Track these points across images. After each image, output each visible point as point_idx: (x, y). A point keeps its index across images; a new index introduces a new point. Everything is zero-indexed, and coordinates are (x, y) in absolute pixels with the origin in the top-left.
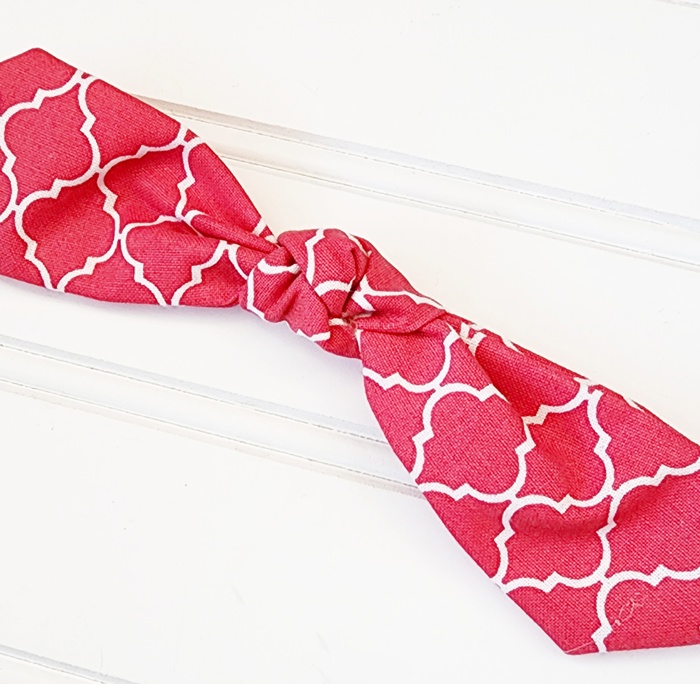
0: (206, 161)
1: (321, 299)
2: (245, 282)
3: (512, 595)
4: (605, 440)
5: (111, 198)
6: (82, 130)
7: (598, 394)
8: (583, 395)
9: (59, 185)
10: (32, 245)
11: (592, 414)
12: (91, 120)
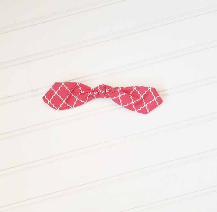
0: (82, 85)
1: (103, 93)
2: (94, 96)
3: (137, 112)
4: (139, 92)
5: (72, 94)
7: (135, 88)
8: (134, 89)
9: (67, 96)
10: (68, 104)
11: (136, 90)
12: (67, 88)
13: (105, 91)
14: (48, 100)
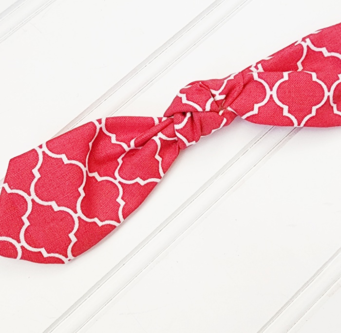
0: (114, 124)
1: (211, 111)
4: (324, 50)
5: (96, 175)
6: (65, 163)
7: (308, 40)
8: (305, 45)
9: (81, 190)
10: (96, 220)
11: (313, 47)
12: (63, 157)
13: (212, 100)
14: (14, 242)
